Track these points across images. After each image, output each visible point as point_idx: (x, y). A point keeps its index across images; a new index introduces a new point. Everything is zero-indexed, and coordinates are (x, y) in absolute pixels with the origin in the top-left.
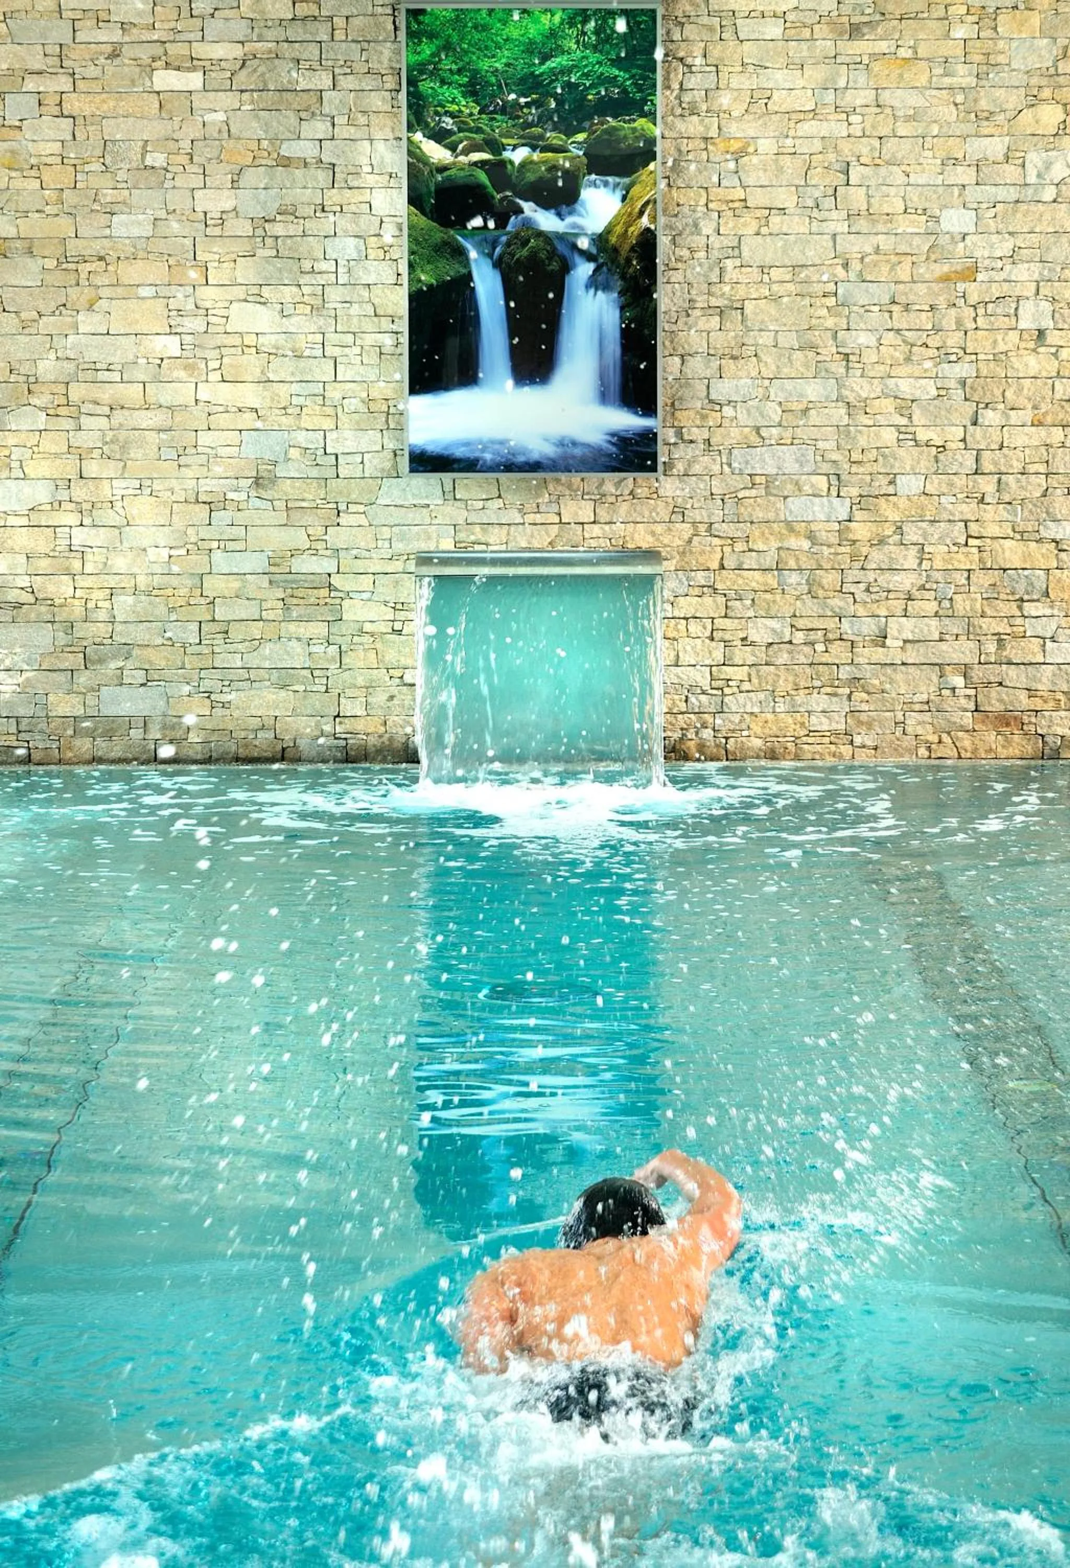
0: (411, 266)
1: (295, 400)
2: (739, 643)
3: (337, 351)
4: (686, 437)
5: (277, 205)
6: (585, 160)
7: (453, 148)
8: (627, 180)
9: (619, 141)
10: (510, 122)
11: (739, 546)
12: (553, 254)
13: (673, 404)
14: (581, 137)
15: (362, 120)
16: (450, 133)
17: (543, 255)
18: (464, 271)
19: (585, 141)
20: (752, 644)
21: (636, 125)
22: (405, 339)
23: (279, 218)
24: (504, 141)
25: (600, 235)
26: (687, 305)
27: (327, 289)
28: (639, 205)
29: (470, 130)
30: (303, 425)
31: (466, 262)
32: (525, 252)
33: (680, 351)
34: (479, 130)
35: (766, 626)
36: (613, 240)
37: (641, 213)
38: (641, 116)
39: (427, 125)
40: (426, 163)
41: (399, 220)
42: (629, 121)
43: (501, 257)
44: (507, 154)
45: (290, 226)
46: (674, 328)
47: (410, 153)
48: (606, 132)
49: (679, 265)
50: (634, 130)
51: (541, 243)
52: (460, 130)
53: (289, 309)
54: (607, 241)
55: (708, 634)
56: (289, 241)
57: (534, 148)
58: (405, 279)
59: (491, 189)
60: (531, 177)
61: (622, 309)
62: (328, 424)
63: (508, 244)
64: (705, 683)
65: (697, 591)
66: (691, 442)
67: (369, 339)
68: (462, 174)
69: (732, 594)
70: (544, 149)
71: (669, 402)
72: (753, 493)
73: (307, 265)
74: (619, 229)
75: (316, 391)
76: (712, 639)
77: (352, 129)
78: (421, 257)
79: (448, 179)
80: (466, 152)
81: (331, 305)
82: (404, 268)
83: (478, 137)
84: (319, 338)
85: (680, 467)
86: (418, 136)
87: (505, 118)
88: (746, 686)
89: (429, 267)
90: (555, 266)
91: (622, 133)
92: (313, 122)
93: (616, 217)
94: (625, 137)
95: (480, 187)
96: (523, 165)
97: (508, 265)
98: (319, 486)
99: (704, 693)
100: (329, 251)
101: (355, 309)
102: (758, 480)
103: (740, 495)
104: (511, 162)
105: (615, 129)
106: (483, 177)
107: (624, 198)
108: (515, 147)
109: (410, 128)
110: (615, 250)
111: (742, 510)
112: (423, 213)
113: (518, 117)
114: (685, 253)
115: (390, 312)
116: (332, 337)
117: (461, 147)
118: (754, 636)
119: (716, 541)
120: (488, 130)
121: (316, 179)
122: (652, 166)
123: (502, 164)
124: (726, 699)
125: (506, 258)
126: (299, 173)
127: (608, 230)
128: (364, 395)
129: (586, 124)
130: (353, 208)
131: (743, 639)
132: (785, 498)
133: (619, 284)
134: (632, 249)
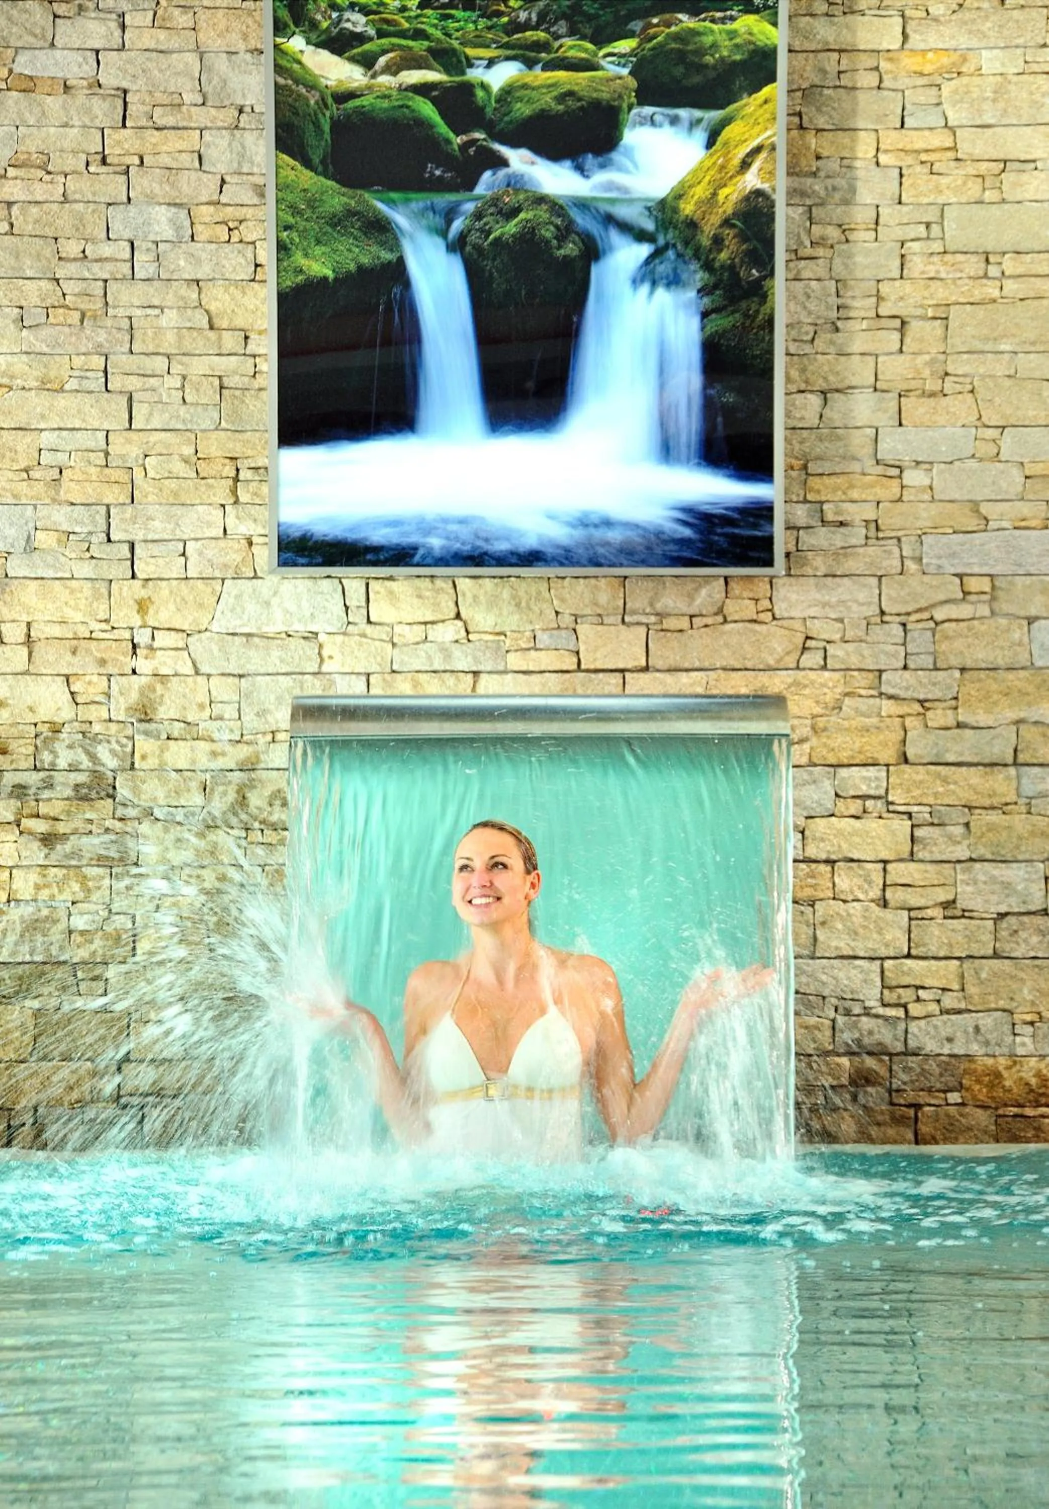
0: (282, 248)
1: (46, 458)
2: (937, 912)
3: (133, 383)
4: (830, 517)
5: (8, 153)
6: (633, 83)
7: (367, 62)
8: (715, 115)
9: (701, 52)
10: (482, 23)
11: (939, 716)
12: (566, 230)
13: (805, 467)
14: (625, 46)
15: (183, 20)
16: (361, 38)
17: (548, 233)
18: (387, 256)
19: (633, 53)
20: (966, 914)
21: (736, 25)
22: (270, 367)
23: (11, 172)
24: (470, 52)
25: (662, 203)
26: (834, 314)
27: (112, 287)
28: (742, 152)
29: (403, 34)
30: (63, 496)
31: (393, 243)
32: (511, 228)
33: (821, 384)
34: (419, 34)
35: (993, 879)
36: (687, 208)
37: (745, 165)
38: (747, 12)
39: (314, 25)
40: (312, 87)
41: (260, 181)
42: (723, 21)
43: (462, 238)
44: (475, 74)
45: (37, 186)
46: (808, 349)
47: (279, 69)
48: (676, 37)
49: (820, 252)
50: (732, 34)
51: (543, 213)
52: (381, 34)
53: (35, 316)
54: (675, 210)
55: (876, 893)
56: (34, 210)
57: (530, 64)
58: (270, 272)
59: (443, 128)
60: (522, 110)
61: (705, 315)
62: (114, 495)
63: (478, 215)
64: (872, 996)
65: (855, 807)
66: (842, 524)
67: (198, 367)
68: (385, 104)
69: (922, 813)
70: (549, 66)
71: (797, 464)
72: (965, 611)
73: (72, 248)
74: (700, 192)
75: (92, 444)
76: (885, 904)
77: (162, 35)
78: (303, 233)
79: (359, 110)
80: (393, 69)
81: (121, 312)
82: (267, 254)
83: (419, 46)
84: (98, 362)
85: (820, 564)
86: (296, 43)
87: (474, 15)
88: (949, 1001)
89: (318, 250)
90: (570, 249)
91: (708, 40)
92: (79, 21)
93: (694, 172)
94: (714, 46)
95: (421, 123)
96: (508, 92)
97: (477, 248)
98: (97, 596)
99: (867, 1012)
100: (115, 226)
101: (170, 318)
102: (973, 584)
103: (939, 615)
104: (484, 87)
105: (695, 33)
106: (427, 109)
107: (710, 143)
108: (491, 63)
109: (279, 28)
110: (692, 225)
111: (943, 647)
112: (307, 163)
113: (499, 14)
114: (833, 233)
115: (239, 322)
116: (121, 360)
117: (382, 61)
118: (968, 897)
119: (888, 707)
120: (438, 34)
121: (88, 111)
122: (766, 91)
123: (467, 89)
124: (913, 1027)
125: (473, 237)
126: (53, 104)
127: (679, 195)
128: (188, 451)
129: (637, 25)
130: (166, 160)
131: (948, 905)
132: (1031, 620)
133: (700, 277)
134: (727, 223)
